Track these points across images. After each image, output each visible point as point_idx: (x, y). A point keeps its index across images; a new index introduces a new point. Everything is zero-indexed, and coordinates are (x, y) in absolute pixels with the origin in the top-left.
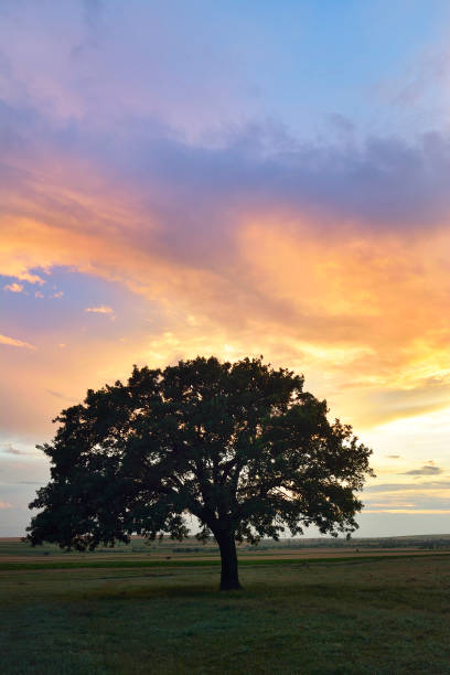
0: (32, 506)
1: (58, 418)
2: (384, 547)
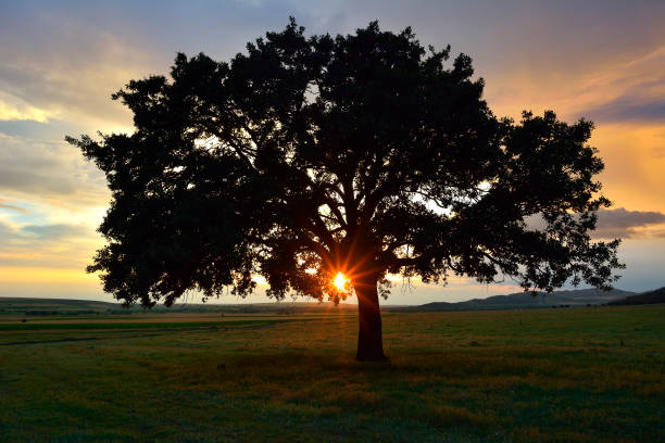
1: (122, 93)
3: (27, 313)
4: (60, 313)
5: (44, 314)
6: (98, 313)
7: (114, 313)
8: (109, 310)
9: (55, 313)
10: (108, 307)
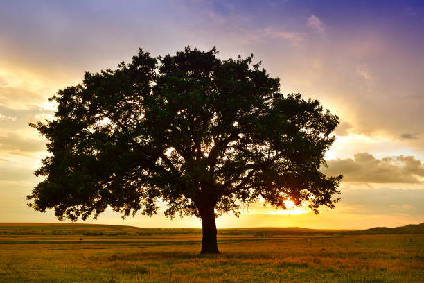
0: (38, 173)
1: (54, 98)
2: (231, 234)
3: (84, 234)
4: (105, 234)
5: (95, 234)
6: (130, 234)
7: (140, 234)
8: (137, 232)
9: (101, 234)
10: (137, 230)
